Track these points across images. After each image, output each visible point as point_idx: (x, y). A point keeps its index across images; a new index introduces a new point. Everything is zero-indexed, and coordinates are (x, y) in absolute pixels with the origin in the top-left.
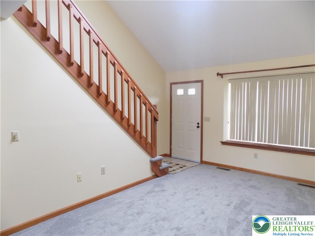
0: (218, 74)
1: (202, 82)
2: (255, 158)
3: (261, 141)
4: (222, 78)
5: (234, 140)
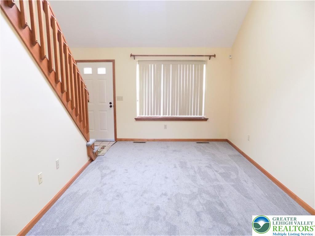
0: (131, 55)
1: (113, 61)
2: (165, 129)
3: (166, 115)
4: (134, 59)
5: (143, 116)
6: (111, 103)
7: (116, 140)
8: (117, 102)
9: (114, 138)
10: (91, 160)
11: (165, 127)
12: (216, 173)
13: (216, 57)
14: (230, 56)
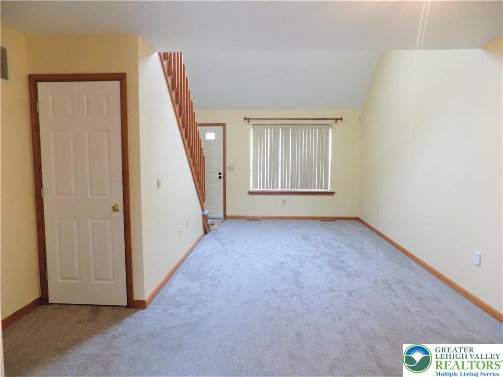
0: (245, 119)
1: (224, 125)
2: (283, 204)
3: (285, 188)
4: (249, 122)
5: (257, 190)
6: (220, 174)
7: (225, 217)
8: (227, 172)
9: (223, 216)
10: (206, 233)
11: (284, 202)
12: (340, 243)
13: (343, 120)
14: (360, 119)
